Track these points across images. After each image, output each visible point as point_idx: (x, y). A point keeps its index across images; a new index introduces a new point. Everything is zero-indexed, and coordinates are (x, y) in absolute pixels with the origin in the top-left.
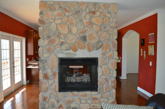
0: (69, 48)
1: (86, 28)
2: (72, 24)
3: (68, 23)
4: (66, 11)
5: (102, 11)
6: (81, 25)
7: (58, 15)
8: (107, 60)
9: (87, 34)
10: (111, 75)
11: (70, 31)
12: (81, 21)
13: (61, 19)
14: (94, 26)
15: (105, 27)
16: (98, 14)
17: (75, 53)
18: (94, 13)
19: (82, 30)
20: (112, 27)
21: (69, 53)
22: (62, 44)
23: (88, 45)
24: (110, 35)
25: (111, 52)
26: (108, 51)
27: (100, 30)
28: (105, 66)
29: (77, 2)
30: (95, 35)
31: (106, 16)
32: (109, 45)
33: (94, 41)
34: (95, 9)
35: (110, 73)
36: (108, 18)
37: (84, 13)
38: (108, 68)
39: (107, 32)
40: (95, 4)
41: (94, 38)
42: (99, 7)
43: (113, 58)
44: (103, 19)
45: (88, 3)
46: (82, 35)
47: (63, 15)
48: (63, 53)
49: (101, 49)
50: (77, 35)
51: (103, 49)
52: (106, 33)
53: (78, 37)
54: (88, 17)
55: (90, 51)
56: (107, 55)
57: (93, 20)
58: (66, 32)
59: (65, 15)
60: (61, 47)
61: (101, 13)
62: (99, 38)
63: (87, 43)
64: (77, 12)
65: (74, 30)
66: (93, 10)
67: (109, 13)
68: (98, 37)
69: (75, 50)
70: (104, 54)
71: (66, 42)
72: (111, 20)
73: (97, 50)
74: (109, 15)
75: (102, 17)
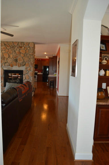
0: (9, 65)
1: (17, 55)
2: (10, 53)
3: (8, 53)
4: (7, 46)
5: (25, 46)
6: (15, 53)
7: (3, 49)
8: (28, 72)
9: (18, 58)
10: (30, 79)
11: (9, 57)
12: (15, 51)
13: (5, 50)
14: (21, 54)
15: (27, 55)
16: (23, 48)
18: (21, 47)
19: (15, 56)
20: (30, 55)
21: (9, 68)
22: (5, 63)
23: (18, 64)
24: (29, 59)
25: (30, 67)
26: (28, 67)
27: (24, 56)
28: (27, 75)
29: (13, 42)
30: (21, 59)
31: (27, 49)
32: (29, 64)
33: (21, 62)
34: (22, 45)
35: (29, 78)
37: (16, 48)
38: (28, 76)
39: (28, 57)
40: (22, 43)
41: (21, 60)
42: (24, 44)
43: (31, 70)
44: (26, 50)
45: (18, 42)
46: (15, 59)
47: (6, 48)
48: (6, 67)
49: (25, 66)
50: (13, 58)
51: (26, 66)
52: (27, 58)
53: (13, 59)
54: (18, 49)
55: (19, 67)
56: (28, 69)
57: (21, 51)
58: (7, 57)
59: (7, 48)
60: (5, 65)
61: (25, 47)
62: (24, 60)
63: (17, 63)
64: (13, 47)
65: (11, 56)
66: (21, 46)
67: (29, 47)
69: (12, 66)
70: (26, 69)
71: (7, 62)
72: (30, 51)
73: (23, 66)
74: (29, 49)
75: (25, 49)
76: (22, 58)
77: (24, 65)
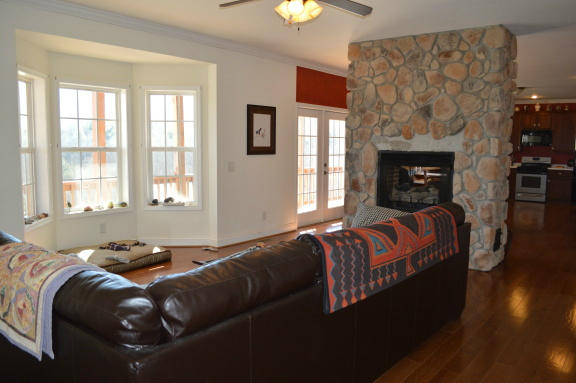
0: (397, 131)
1: (431, 90)
2: (404, 82)
3: (396, 82)
4: (394, 57)
5: (466, 48)
6: (421, 83)
7: (378, 68)
8: (474, 158)
9: (433, 103)
10: (481, 192)
11: (400, 98)
12: (422, 74)
13: (383, 74)
14: (447, 85)
15: (471, 85)
16: (457, 56)
17: (409, 141)
18: (448, 55)
19: (422, 94)
20: (486, 83)
21: (398, 143)
22: (385, 123)
23: (434, 125)
24: (483, 100)
25: (484, 141)
26: (476, 137)
27: (462, 90)
28: (470, 172)
29: (414, 37)
30: (448, 103)
31: (475, 58)
32: (481, 124)
33: (445, 117)
34: (450, 44)
35: (480, 188)
36: (478, 64)
37: (428, 58)
38: (476, 177)
39: (477, 94)
40: (452, 34)
41: (447, 110)
42: (461, 39)
43: (488, 154)
44: (468, 66)
45: (437, 35)
46: (421, 104)
47: (388, 65)
48: (386, 142)
49: (461, 134)
50: (413, 104)
51: (466, 133)
52: (473, 98)
53: (415, 108)
54: (435, 65)
55: (437, 137)
56: (475, 148)
57: (447, 71)
58: (392, 100)
59: (391, 65)
60: (382, 129)
61: (463, 53)
62: (458, 109)
63: (431, 121)
64: (414, 58)
65: (408, 95)
66: (448, 48)
67: (483, 50)
68: (455, 107)
69: (409, 136)
70: (466, 145)
71: (392, 120)
72: (487, 66)
73: (452, 134)
74: (481, 56)
75: (466, 62)
76: (453, 98)
77: (459, 131)
